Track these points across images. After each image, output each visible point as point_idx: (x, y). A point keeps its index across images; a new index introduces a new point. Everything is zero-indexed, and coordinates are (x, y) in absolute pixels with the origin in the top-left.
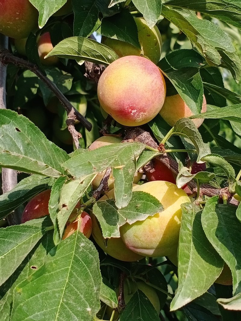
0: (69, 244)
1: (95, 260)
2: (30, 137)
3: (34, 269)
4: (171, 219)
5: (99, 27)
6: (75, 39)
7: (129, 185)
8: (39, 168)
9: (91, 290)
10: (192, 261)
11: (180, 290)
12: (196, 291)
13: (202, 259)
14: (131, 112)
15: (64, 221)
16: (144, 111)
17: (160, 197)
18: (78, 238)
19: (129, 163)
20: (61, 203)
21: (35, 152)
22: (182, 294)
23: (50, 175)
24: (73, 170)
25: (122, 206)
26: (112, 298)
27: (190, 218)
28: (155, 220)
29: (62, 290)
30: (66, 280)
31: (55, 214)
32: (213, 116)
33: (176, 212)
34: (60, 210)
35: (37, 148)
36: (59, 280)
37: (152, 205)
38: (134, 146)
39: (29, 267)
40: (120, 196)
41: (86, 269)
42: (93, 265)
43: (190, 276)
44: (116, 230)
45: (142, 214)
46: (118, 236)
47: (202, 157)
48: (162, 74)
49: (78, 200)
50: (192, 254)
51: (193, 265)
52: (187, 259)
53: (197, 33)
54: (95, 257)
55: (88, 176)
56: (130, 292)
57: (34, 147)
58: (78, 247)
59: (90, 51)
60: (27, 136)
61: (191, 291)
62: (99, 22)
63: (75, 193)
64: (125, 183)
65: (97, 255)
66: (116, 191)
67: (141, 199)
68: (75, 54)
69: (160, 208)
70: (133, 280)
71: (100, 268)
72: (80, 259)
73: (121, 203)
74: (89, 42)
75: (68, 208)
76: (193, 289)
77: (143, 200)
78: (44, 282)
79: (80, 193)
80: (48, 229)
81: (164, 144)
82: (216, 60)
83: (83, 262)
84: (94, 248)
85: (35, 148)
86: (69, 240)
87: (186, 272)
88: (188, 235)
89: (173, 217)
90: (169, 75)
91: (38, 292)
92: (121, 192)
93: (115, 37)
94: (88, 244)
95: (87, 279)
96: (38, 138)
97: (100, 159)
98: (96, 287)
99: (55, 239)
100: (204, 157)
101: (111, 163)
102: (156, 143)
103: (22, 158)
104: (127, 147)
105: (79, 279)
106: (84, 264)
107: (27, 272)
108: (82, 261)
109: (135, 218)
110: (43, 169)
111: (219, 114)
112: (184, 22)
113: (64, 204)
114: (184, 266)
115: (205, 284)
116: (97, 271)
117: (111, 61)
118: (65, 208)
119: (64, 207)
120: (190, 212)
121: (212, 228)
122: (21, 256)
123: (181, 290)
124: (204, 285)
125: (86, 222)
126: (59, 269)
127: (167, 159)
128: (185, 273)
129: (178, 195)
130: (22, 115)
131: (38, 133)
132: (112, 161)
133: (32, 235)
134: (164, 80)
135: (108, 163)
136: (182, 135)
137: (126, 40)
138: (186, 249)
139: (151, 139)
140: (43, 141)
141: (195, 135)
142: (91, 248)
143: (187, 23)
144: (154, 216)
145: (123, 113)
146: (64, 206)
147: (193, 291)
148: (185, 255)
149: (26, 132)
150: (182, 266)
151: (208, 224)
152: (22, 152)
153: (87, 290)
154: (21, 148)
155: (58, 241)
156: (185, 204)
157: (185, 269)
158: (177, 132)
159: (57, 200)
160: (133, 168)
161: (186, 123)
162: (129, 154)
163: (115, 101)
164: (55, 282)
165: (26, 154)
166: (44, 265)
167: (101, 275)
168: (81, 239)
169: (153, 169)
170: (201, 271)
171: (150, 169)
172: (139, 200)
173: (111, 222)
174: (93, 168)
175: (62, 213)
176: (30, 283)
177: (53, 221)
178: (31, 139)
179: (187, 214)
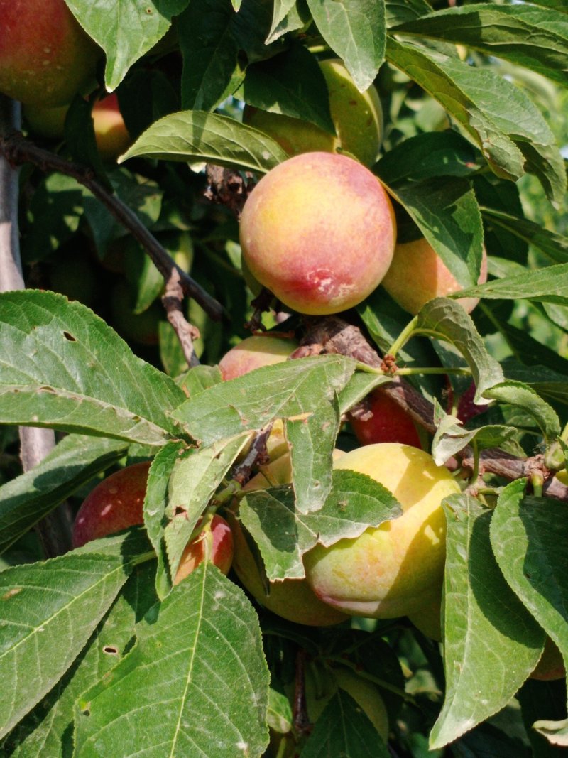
0: (190, 595)
1: (251, 630)
2: (96, 352)
3: (111, 654)
4: (418, 533)
5: (240, 86)
6: (186, 117)
7: (324, 458)
8: (120, 424)
9: (246, 702)
10: (473, 633)
11: (449, 701)
12: (485, 702)
13: (493, 628)
14: (319, 284)
15: (179, 545)
16: (349, 282)
17: (391, 483)
18: (209, 581)
19: (323, 407)
20: (173, 505)
21: (108, 385)
22: (454, 710)
23: (145, 440)
24: (196, 425)
25: (309, 509)
26: (279, 709)
27: (462, 531)
28: (381, 535)
29: (178, 703)
30: (186, 679)
31: (159, 528)
32: (507, 292)
33: (429, 517)
34: (171, 521)
35: (112, 376)
36: (170, 678)
37: (376, 503)
38: (330, 366)
39: (100, 648)
40: (306, 486)
41: (230, 651)
42: (247, 643)
43: (469, 667)
44: (296, 562)
45: (352, 522)
46: (301, 575)
47: (486, 390)
48: (387, 195)
49: (209, 496)
50: (472, 618)
51: (474, 643)
52: (461, 629)
53: (469, 105)
54: (250, 624)
55: (231, 440)
56: (320, 693)
57: (104, 375)
58: (209, 601)
59: (221, 142)
60: (89, 350)
61: (473, 702)
62: (239, 75)
63: (202, 482)
64: (315, 455)
65: (255, 618)
66: (296, 474)
67: (348, 487)
68: (186, 149)
69: (394, 509)
70: (326, 666)
71: (264, 649)
72: (215, 628)
73: (308, 503)
74: (219, 122)
75: (189, 516)
76: (476, 699)
77: (354, 490)
78: (139, 685)
79: (215, 479)
80: (138, 559)
81: (394, 357)
82: (513, 167)
83: (223, 637)
84: (246, 603)
85: (107, 378)
86: (188, 585)
87: (460, 659)
88: (460, 572)
89: (422, 529)
90: (403, 196)
91: (126, 709)
92: (306, 475)
93: (275, 109)
94: (231, 594)
95: (234, 675)
96: (114, 352)
97: (255, 398)
98: (258, 695)
99: (158, 587)
100: (490, 389)
101: (280, 406)
102: (375, 353)
103: (80, 402)
104: (314, 368)
105: (217, 676)
106: (226, 641)
107: (94, 661)
108: (221, 634)
109: (335, 532)
110: (129, 426)
111: (519, 286)
112: (438, 79)
113: (178, 506)
114: (456, 646)
115: (505, 687)
116: (258, 657)
117: (269, 165)
118: (181, 517)
119: (180, 514)
120: (462, 517)
121: (516, 556)
122: (84, 627)
123: (452, 701)
124: (503, 688)
125: (221, 540)
126: (170, 653)
127: (401, 389)
128: (457, 663)
129: (431, 478)
130: (78, 302)
131: (113, 341)
132: (283, 402)
133: (104, 576)
134: (392, 207)
135: (274, 407)
136: (437, 337)
137: (301, 116)
138: (458, 606)
139: (364, 342)
140: (125, 360)
141: (469, 339)
142: (239, 602)
143: (446, 80)
144: (380, 528)
145: (302, 287)
146: (179, 510)
147: (479, 702)
148: (456, 621)
149: (87, 341)
150: (451, 646)
151: (507, 546)
152: (79, 389)
153: (235, 700)
154: (78, 380)
155: (166, 592)
156: (449, 498)
157: (457, 653)
158: (424, 327)
159: (161, 496)
160: (332, 420)
161: (446, 311)
162: (320, 386)
163: (281, 261)
164: (163, 684)
165: (88, 393)
166: (138, 646)
167: (267, 667)
168: (216, 582)
169: (369, 412)
170: (494, 656)
171: (362, 414)
172: (345, 491)
173: (282, 542)
174: (240, 420)
175: (174, 526)
176: (109, 688)
177: (154, 546)
178: (98, 356)
179: (456, 524)
